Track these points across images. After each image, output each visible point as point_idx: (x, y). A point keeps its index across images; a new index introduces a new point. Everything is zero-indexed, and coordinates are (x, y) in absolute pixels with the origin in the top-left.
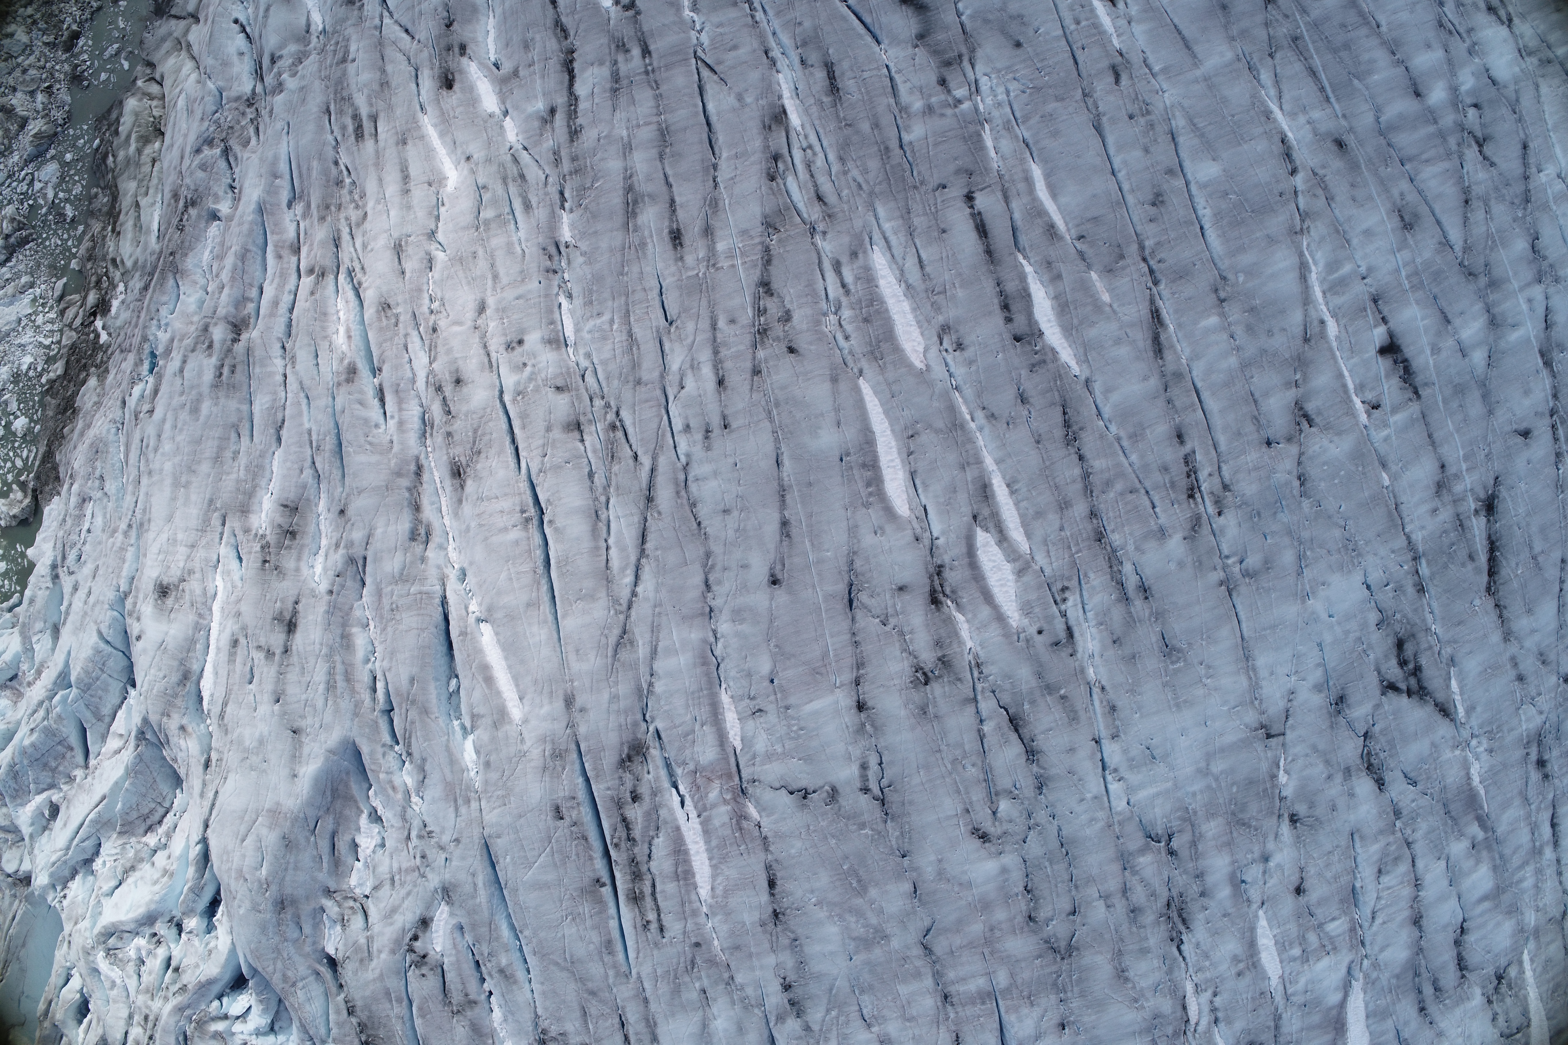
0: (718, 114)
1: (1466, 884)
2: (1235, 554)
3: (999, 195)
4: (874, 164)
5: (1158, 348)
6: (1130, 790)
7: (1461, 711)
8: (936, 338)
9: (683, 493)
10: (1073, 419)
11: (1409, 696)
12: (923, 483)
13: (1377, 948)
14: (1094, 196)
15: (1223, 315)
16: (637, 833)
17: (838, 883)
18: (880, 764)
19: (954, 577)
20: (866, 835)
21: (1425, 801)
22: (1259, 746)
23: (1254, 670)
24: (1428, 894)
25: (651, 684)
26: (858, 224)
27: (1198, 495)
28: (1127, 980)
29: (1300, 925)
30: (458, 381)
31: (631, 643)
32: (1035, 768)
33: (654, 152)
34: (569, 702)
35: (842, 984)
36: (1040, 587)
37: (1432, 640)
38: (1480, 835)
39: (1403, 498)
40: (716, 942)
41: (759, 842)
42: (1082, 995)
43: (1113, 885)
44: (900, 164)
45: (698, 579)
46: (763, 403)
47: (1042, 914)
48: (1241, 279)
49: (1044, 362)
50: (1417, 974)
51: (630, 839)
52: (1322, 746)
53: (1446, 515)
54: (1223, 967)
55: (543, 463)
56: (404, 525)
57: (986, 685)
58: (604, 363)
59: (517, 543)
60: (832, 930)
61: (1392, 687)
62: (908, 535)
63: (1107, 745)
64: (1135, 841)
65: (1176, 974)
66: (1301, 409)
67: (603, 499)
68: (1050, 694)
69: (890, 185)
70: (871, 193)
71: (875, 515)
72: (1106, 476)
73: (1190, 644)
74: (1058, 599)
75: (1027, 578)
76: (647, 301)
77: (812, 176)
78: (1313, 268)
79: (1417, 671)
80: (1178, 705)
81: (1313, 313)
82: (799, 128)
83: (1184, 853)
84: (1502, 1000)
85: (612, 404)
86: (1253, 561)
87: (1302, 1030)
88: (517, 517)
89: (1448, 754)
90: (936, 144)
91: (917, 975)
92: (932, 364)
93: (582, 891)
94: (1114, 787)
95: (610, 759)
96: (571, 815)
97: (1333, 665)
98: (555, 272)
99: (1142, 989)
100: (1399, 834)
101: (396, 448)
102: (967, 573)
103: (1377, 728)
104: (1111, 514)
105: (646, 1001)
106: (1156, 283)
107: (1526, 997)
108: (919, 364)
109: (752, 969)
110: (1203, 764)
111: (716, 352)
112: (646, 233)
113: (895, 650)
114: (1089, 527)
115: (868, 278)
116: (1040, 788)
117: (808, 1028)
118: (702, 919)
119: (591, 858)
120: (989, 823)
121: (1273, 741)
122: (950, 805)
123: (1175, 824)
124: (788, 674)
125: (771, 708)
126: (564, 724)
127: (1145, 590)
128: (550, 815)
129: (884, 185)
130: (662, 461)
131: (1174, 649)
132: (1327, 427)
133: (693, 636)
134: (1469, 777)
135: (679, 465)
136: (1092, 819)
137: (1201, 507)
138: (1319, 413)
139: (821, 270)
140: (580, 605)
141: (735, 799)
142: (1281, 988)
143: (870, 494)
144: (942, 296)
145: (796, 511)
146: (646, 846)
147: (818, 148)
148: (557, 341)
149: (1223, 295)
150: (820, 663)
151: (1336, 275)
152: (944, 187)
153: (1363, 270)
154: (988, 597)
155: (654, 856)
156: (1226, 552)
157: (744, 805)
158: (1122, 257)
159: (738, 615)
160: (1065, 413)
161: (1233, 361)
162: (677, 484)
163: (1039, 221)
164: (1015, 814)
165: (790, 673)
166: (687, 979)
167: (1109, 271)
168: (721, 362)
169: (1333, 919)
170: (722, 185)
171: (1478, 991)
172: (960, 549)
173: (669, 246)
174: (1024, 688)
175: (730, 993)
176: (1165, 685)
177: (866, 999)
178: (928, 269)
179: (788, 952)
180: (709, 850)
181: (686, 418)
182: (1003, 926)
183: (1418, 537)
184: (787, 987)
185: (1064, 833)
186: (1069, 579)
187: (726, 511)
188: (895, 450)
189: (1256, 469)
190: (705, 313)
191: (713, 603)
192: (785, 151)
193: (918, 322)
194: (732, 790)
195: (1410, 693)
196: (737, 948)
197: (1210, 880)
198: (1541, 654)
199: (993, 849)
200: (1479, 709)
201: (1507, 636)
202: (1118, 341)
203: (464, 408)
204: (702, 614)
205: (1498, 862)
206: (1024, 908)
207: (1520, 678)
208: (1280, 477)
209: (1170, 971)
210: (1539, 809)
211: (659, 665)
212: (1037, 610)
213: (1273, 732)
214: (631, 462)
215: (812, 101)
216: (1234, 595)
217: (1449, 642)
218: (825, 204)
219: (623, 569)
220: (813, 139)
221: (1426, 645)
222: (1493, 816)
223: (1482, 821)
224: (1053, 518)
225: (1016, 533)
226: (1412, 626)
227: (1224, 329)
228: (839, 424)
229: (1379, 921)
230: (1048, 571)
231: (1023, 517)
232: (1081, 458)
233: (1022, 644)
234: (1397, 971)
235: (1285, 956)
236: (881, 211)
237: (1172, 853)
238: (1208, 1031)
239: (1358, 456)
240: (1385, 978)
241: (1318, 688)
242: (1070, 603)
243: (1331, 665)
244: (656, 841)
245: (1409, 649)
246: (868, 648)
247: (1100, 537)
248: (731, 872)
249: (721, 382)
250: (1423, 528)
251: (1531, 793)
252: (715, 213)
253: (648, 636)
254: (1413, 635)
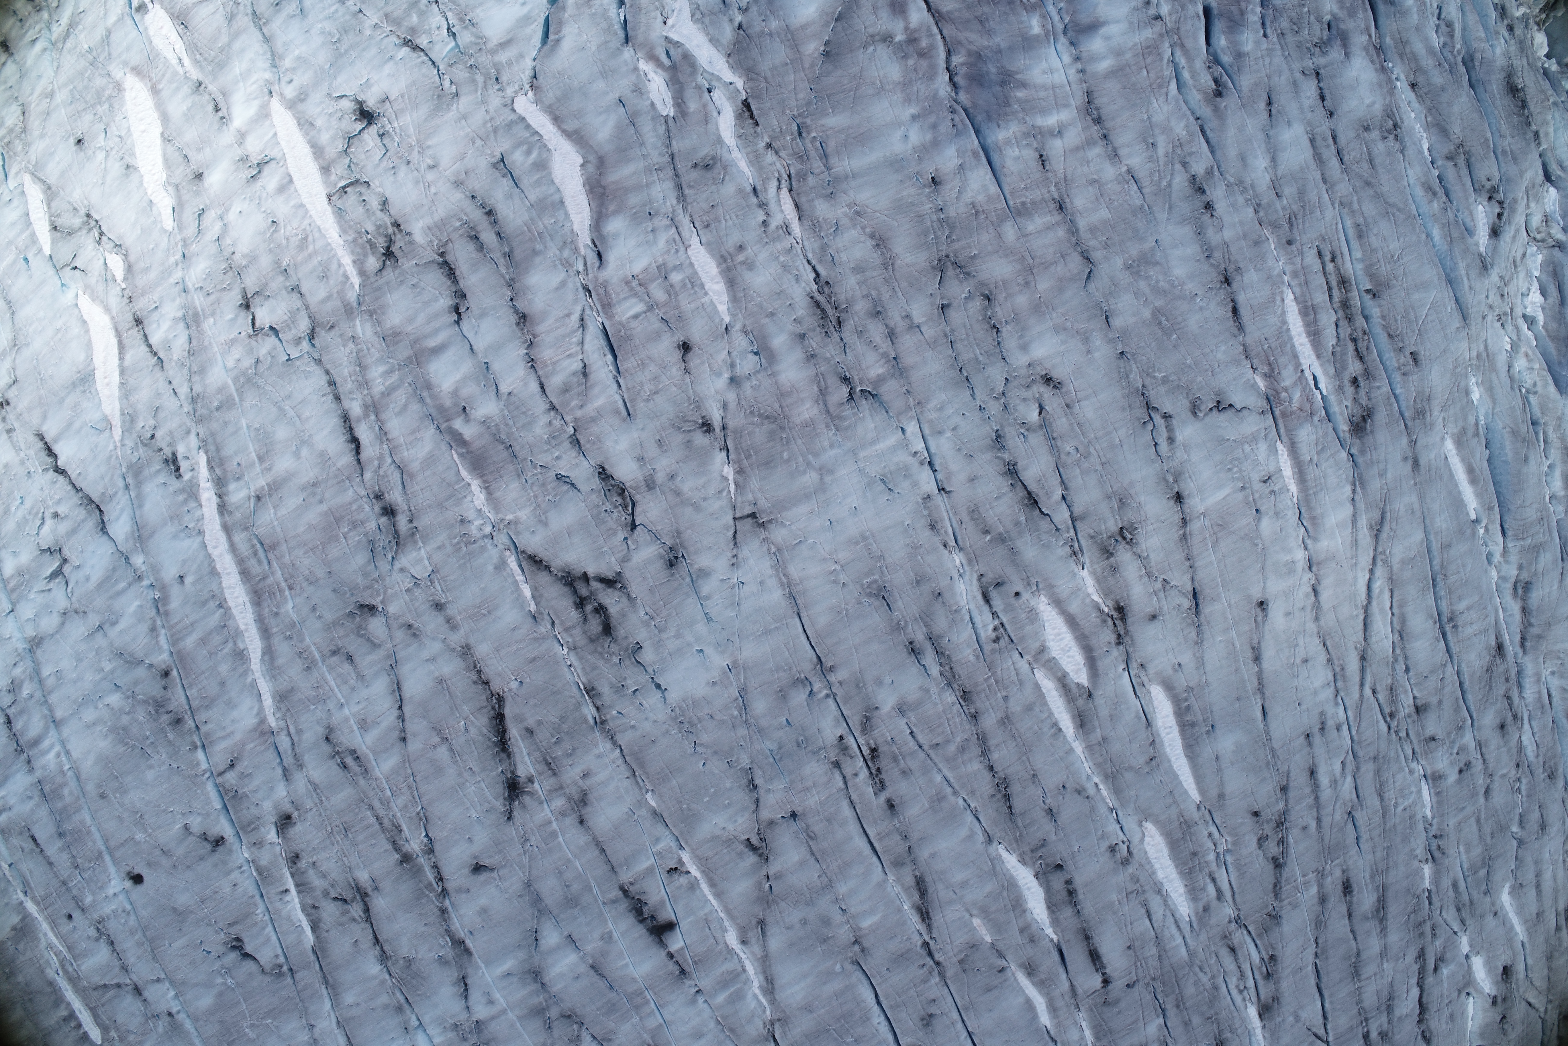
0: (1314, 1000)
1: (467, 367)
2: (821, 701)
3: (1080, 991)
4: (1190, 990)
5: (921, 886)
6: (905, 444)
7: (512, 562)
8: (1135, 851)
9: (1338, 669)
10: (1002, 803)
11: (585, 574)
12: (1139, 718)
13: (570, 285)
14: (991, 1010)
15: (855, 929)
16: (1351, 347)
17: (1180, 319)
18: (1156, 444)
19: (1107, 636)
20: (1160, 372)
21: (542, 459)
22: (763, 503)
23: (782, 585)
24: (516, 353)
25: (1354, 491)
26: (1203, 937)
27: (866, 751)
28: (872, 236)
29: (678, 307)
30: (1502, 727)
31: (1371, 527)
32: (1006, 456)
33: (1364, 956)
34: (1416, 464)
35: (1162, 216)
36: (1022, 639)
37: (564, 637)
38: (458, 424)
39: (627, 783)
40: (1273, 246)
41: (1253, 353)
42: (920, 218)
43: (908, 342)
44: (1167, 996)
45: (1326, 595)
46: (1279, 763)
47: (977, 304)
48: (838, 968)
49: (1032, 851)
50: (509, 255)
51: (1354, 340)
52: (688, 511)
53: (571, 774)
54: (763, 256)
55: (1444, 672)
56: (1535, 596)
57: (1066, 535)
58: (1401, 769)
59: (1460, 599)
60: (1179, 271)
61: (609, 582)
62: (1152, 669)
63: (932, 488)
64: (890, 389)
65: (816, 245)
66: (760, 855)
67: (1398, 651)
68: (1000, 534)
69: (1176, 976)
70: (1191, 965)
71: (1181, 682)
72: (966, 757)
73: (860, 603)
74: (1001, 630)
75: (1035, 645)
76: (1370, 830)
77: (1239, 967)
78: (757, 991)
79: (580, 603)
80: (864, 538)
81: (757, 950)
82: (1249, 1005)
83: (833, 381)
84: (379, 227)
85: (1394, 736)
86: (799, 697)
87: (648, 185)
88: (1460, 622)
89: (524, 514)
90: (1136, 1021)
91: (1093, 230)
92: (1137, 829)
93: (1388, 286)
94: (920, 446)
95: (1381, 417)
96: (1405, 359)
97: (690, 600)
98: (1435, 836)
99: (854, 226)
100: (568, 418)
101: (1541, 659)
102: (1094, 642)
103: (621, 535)
104: (957, 720)
105: (1324, 181)
106: (926, 944)
107: (344, 231)
108: (1149, 826)
109: (1241, 223)
110: (828, 479)
111: (1317, 798)
112: (1370, 887)
113: (1155, 558)
114: (979, 705)
115: (1193, 892)
116: (999, 437)
117: (1184, 164)
118: (1288, 268)
119: (1383, 317)
120: (1046, 396)
121: (748, 510)
122: (1088, 410)
123: (847, 411)
124: (1246, 520)
125: (1257, 486)
126: (1418, 443)
127: (914, 650)
128: (1421, 357)
129: (1180, 975)
130: (1356, 695)
131: (876, 596)
132: (729, 842)
133: (1326, 543)
134: (488, 489)
135: (1342, 694)
136: (941, 409)
137: (861, 741)
138: (740, 855)
139: (1232, 888)
140: (1412, 554)
141: (1278, 393)
142: (685, 234)
143: (1186, 700)
144: (1129, 890)
145: (1249, 672)
146: (1342, 336)
147: (1234, 992)
148: (1435, 778)
149: (857, 948)
150: (1219, 535)
151: (732, 989)
152: (1128, 986)
153: (701, 1000)
154: (1072, 621)
155: (1334, 326)
156: (831, 701)
157: (1267, 387)
158: (961, 962)
159: (1290, 568)
160: (1010, 807)
161: (842, 889)
162: (1344, 677)
163: (1043, 977)
164: (1022, 408)
165: (1244, 522)
166: (1295, 207)
167: (974, 946)
168: (1313, 791)
169: (636, 317)
170: (1312, 941)
171: (419, 237)
172: (1104, 663)
173: (1352, 880)
174: (1027, 537)
175: (1256, 196)
176: (882, 557)
177: (1138, 201)
178: (1143, 911)
179: (1214, 244)
180: (1291, 338)
181: (1340, 737)
182: (1017, 289)
183: (604, 746)
184: (1208, 206)
185: (968, 393)
186: (993, 651)
187: (1305, 661)
188: (1166, 744)
189: (808, 789)
190: (1326, 830)
191: (1310, 575)
192: (1261, 983)
193: (1150, 862)
194: (1280, 402)
195: (585, 577)
196: (1257, 243)
197: (798, 355)
198: (414, 635)
199: (1039, 369)
200: (490, 568)
201: (466, 651)
202: (964, 884)
203: (1499, 705)
204: (1319, 564)
205: (425, 394)
206: (998, 309)
207: (439, 606)
208: (779, 785)
209: (824, 248)
210: (381, 458)
211: (1348, 510)
212: (1023, 616)
213: (750, 521)
214: (1379, 688)
215: (1239, 1031)
216: (815, 659)
217: (544, 638)
218: (1229, 946)
219: (1381, 592)
220: (1238, 999)
221: (574, 632)
222: (444, 447)
223: (458, 440)
224: (1015, 706)
225: (1049, 686)
226: (595, 651)
227: (853, 917)
228: (1217, 758)
229: (575, 317)
230: (1016, 655)
231: (1044, 703)
232: (991, 768)
233: (1033, 580)
234: (538, 260)
235: (689, 271)
236: (1183, 951)
237: (846, 380)
238: (765, 181)
239: (689, 819)
240: (553, 251)
241: (704, 573)
242: (991, 627)
243: (692, 600)
244: (1334, 342)
245: (595, 625)
246: (1179, 556)
247: (965, 695)
248: (1273, 320)
249: (1312, 773)
250: (599, 756)
251: (396, 477)
252: (1318, 917)
253: (1360, 536)
254: (592, 641)
